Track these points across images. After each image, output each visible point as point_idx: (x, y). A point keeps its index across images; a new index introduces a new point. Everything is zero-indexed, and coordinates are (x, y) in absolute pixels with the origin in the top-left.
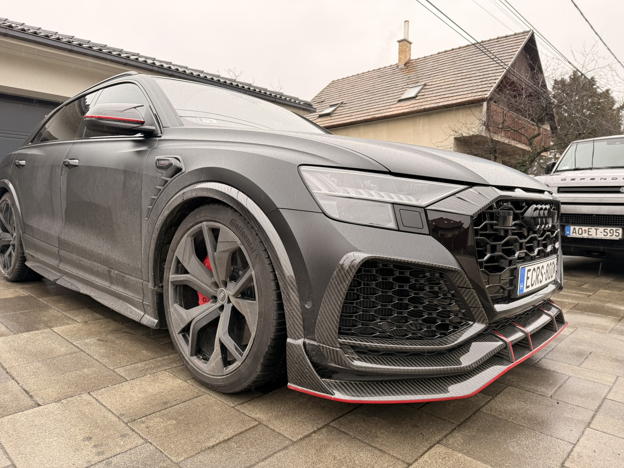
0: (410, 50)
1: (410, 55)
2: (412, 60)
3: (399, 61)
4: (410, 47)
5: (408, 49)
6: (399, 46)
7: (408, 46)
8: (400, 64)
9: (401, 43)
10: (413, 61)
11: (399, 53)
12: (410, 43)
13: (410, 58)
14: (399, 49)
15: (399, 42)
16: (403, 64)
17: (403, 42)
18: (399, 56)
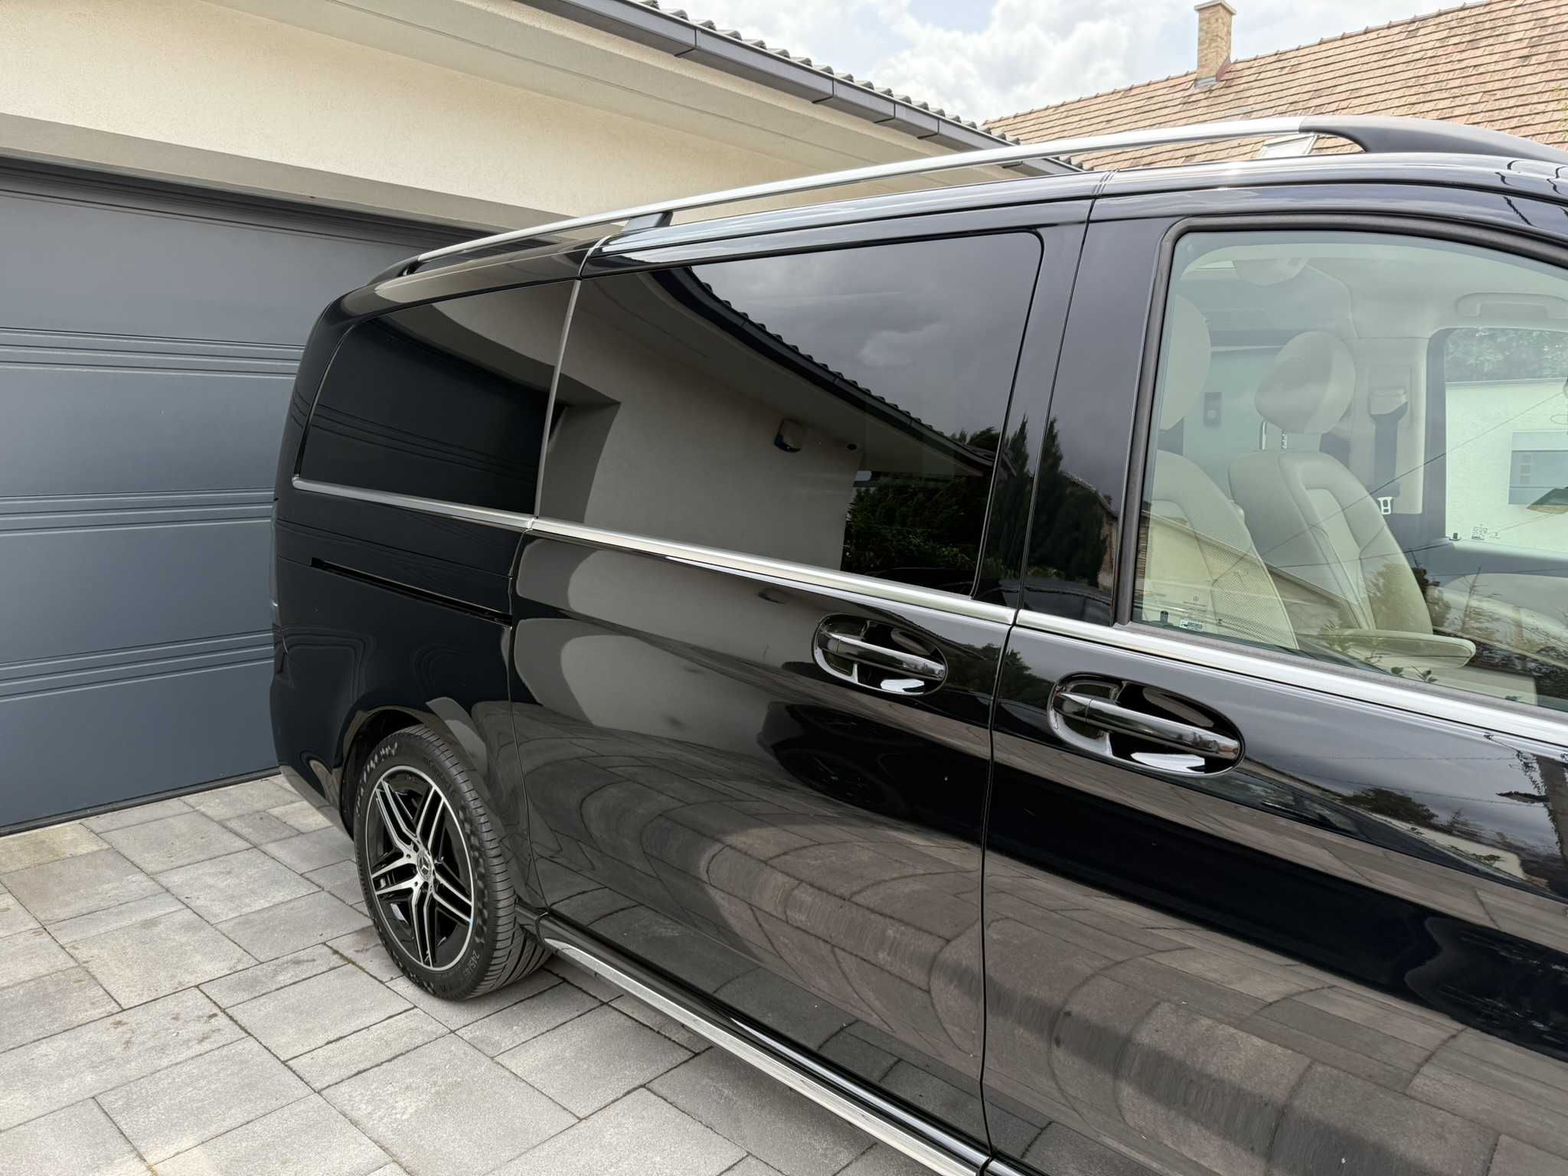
0: (1229, 33)
1: (1230, 48)
2: (1236, 62)
3: (1200, 66)
4: (1230, 26)
5: (1226, 29)
6: (1201, 20)
7: (1225, 20)
8: (1204, 76)
9: (1207, 14)
10: (1239, 66)
11: (1201, 43)
12: (1231, 13)
13: (1228, 59)
14: (1201, 30)
15: (1201, 10)
16: (1214, 73)
17: (1212, 10)
18: (1200, 51)
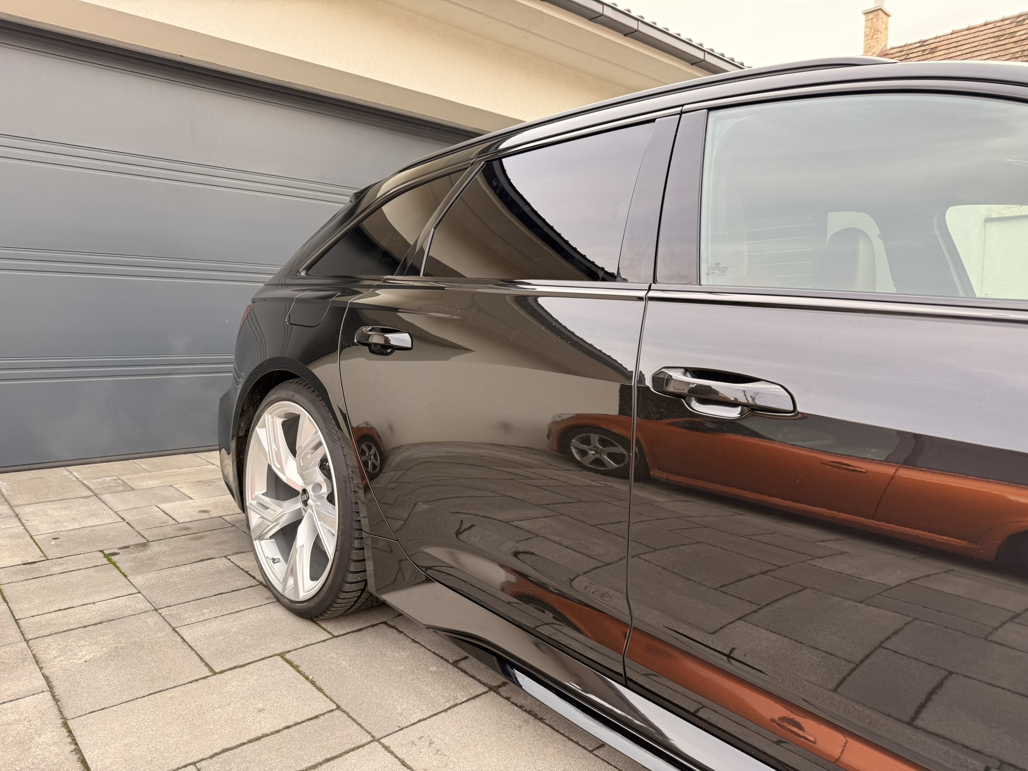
0: (886, 28)
1: (887, 39)
2: (891, 48)
4: (887, 24)
5: (884, 26)
6: (867, 21)
7: (884, 20)
9: (871, 16)
10: (893, 51)
11: (866, 35)
12: (888, 15)
13: (886, 45)
14: (866, 27)
15: (866, 13)
17: (875, 13)
18: (866, 41)
